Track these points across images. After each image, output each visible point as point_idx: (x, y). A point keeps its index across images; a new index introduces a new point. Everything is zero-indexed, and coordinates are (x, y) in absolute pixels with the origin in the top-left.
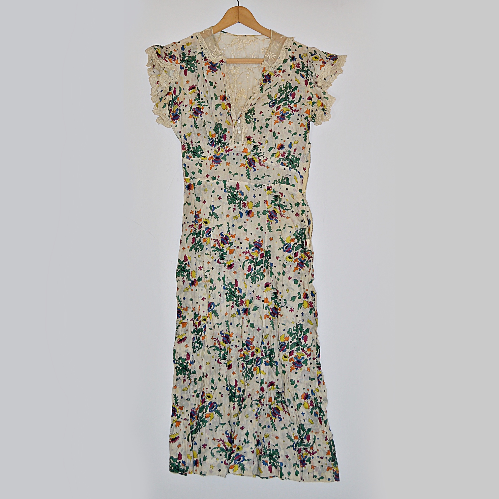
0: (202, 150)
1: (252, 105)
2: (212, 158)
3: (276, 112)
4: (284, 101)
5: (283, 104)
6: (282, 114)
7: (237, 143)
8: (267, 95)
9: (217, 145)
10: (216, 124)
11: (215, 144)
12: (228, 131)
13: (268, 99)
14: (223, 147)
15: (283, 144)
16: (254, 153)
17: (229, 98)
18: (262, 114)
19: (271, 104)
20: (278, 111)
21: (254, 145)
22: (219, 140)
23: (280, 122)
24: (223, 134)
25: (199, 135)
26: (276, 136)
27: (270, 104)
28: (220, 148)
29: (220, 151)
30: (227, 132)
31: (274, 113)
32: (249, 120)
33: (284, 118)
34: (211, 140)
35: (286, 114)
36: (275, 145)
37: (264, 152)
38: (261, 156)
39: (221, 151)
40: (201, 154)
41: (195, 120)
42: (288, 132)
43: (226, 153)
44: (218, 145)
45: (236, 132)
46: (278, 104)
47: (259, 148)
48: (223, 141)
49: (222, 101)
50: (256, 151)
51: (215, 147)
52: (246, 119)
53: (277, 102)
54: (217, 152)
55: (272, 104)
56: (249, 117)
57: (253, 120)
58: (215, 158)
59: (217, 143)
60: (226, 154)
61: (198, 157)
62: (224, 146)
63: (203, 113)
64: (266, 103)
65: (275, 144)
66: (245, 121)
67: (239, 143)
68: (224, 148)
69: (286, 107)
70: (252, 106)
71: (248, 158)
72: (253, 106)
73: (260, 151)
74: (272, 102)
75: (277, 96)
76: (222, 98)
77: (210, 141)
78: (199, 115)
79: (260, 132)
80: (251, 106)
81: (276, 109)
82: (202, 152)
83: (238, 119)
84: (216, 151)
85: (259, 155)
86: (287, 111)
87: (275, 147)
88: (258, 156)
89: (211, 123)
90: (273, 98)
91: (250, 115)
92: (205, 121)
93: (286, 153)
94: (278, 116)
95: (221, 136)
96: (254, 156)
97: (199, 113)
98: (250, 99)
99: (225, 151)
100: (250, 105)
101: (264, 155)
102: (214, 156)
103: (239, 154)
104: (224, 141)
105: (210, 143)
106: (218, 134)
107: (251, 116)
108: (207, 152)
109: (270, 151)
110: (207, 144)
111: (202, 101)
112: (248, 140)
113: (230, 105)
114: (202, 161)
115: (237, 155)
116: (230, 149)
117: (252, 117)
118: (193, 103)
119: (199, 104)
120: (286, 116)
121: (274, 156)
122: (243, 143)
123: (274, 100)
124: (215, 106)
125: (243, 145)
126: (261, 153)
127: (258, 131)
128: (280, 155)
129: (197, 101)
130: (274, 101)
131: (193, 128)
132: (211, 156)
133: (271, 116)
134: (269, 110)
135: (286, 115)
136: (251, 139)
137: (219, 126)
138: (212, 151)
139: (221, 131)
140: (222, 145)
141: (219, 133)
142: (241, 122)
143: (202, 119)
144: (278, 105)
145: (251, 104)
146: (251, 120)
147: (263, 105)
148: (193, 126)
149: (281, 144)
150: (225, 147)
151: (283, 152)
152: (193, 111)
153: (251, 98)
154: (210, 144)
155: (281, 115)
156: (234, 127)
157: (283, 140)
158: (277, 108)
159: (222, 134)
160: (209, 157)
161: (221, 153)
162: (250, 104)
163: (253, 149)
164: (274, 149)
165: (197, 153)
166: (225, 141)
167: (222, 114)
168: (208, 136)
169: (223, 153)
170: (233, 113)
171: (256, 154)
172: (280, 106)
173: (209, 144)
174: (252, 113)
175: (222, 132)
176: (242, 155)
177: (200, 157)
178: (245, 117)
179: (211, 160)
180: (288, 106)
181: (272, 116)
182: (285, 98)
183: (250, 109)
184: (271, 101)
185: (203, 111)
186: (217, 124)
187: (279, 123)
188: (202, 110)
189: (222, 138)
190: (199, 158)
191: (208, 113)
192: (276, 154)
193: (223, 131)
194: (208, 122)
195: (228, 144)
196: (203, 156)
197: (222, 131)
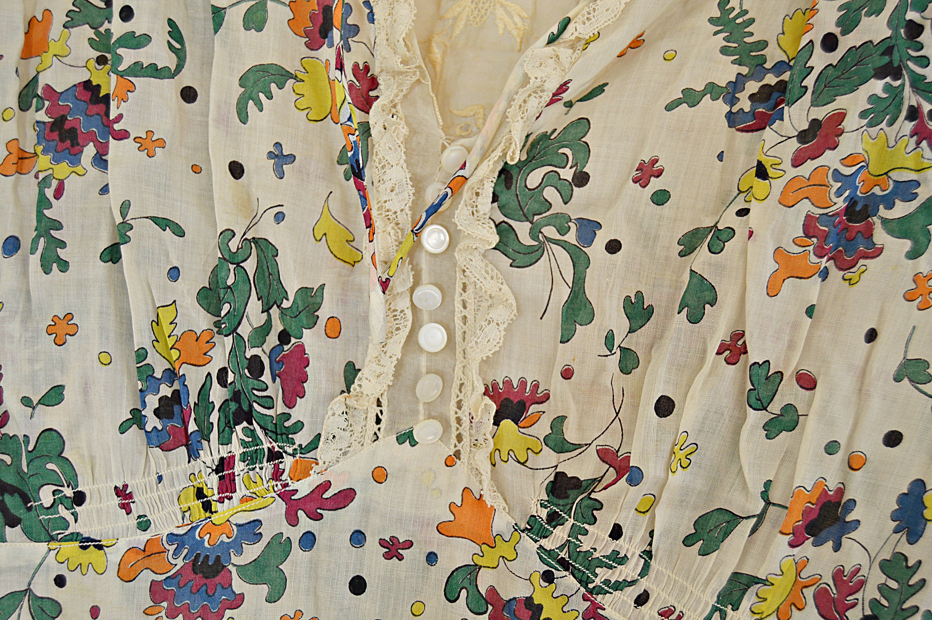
0: (73, 481)
1: (566, 96)
2: (153, 562)
3: (793, 172)
4: (880, 74)
5: (873, 98)
6: (852, 202)
7: (401, 440)
8: (712, 21)
9: (214, 436)
10: (223, 246)
11: (192, 427)
12: (324, 313)
13: (724, 51)
14: (268, 468)
15: (841, 492)
16: (549, 553)
17: (371, 19)
18: (655, 184)
19: (745, 104)
20: (809, 166)
21: (560, 476)
22: (236, 396)
23: (825, 274)
24: (284, 337)
25: (62, 328)
26: (775, 407)
27: (732, 100)
28: (239, 467)
29: (236, 496)
30: (322, 322)
31: (778, 185)
32: (534, 233)
33: (869, 235)
34: (166, 391)
35: (890, 206)
36: (765, 495)
37: (648, 554)
38: (619, 586)
39: (244, 499)
40: (63, 512)
41: (49, 193)
42: (897, 379)
43: (293, 521)
44: (225, 441)
45: (404, 333)
46: (815, 103)
47: (600, 506)
48: (268, 402)
49: (308, 45)
50: (576, 532)
51: (193, 455)
52: (500, 217)
53: (810, 82)
54: (207, 507)
55: (752, 97)
56: (536, 207)
57: (563, 231)
58: (180, 563)
59: (214, 417)
60: (289, 532)
61: (32, 537)
62: (274, 456)
63: (123, 135)
64: (700, 87)
65: (768, 484)
66: (495, 239)
67: (413, 444)
68: (277, 475)
69: (892, 132)
70: (569, 105)
71: (492, 590)
72: (579, 111)
73: (614, 545)
74: (753, 87)
75: (809, 27)
76: (313, 17)
77: (153, 401)
78: (90, 150)
79: (624, 350)
80: (559, 107)
81: (794, 145)
82: (69, 492)
83: (433, 210)
84: (200, 494)
85: (598, 581)
86: (895, 175)
87: (761, 517)
88: (584, 582)
89: (180, 232)
90: (764, 44)
91: (541, 186)
92: (125, 207)
93: (862, 584)
94: (808, 217)
95: (256, 357)
96: (548, 577)
97: (91, 136)
98: (552, 40)
99: (281, 506)
100: (547, 97)
101: (644, 584)
102: (172, 537)
103: (409, 544)
104: (280, 408)
105: (148, 412)
106: (229, 340)
107: (550, 194)
108: (117, 501)
109: (704, 553)
110: (123, 428)
111: (128, 27)
112: (507, 423)
113: (374, 83)
114: (60, 581)
115: (388, 556)
116: (327, 485)
117: (558, 206)
118: (54, 48)
119: (102, 60)
120: (885, 221)
121: (745, 604)
122: (459, 438)
123: (780, 67)
124: (243, 81)
125: (449, 463)
126: (622, 560)
127: (609, 339)
128: (809, 593)
129: (91, 33)
130: (771, 79)
131: (25, 264)
132: (143, 537)
133: (743, 212)
134: (720, 157)
135: (883, 212)
136: (533, 409)
137: (250, 266)
138: (165, 490)
139: (266, 310)
140: (256, 441)
141: (245, 330)
142: (452, 244)
143: (105, 190)
144: (820, 113)
145: (563, 88)
146: (550, 232)
147: (669, 108)
148: (26, 243)
149: (824, 493)
150: (288, 462)
151: (838, 575)
152: (42, 116)
153: (566, 35)
154: (153, 422)
155: (840, 204)
156: (385, 285)
157: (840, 456)
158: (803, 136)
159: (273, 340)
160: (123, 546)
161: (243, 518)
162: (554, 86)
163: (544, 513)
164: (754, 530)
165: (26, 499)
166: (290, 403)
167: (292, 158)
168: (142, 354)
169: (258, 522)
170: (391, 158)
171: (564, 564)
172: (840, 116)
173: (142, 427)
174: (567, 174)
175: (278, 327)
176: (432, 558)
177: (52, 539)
178: (495, 198)
179: (147, 577)
180: (909, 126)
181: (754, 206)
182: (889, 51)
183: (545, 137)
184: (745, 70)
185: (120, 117)
186: (234, 245)
187: (817, 279)
188: (113, 104)
189: (266, 377)
190: (43, 546)
191: (162, 143)
192: (765, 582)
193: (283, 313)
194: (155, 220)
195: (314, 444)
196: (75, 537)
197: (275, 311)
